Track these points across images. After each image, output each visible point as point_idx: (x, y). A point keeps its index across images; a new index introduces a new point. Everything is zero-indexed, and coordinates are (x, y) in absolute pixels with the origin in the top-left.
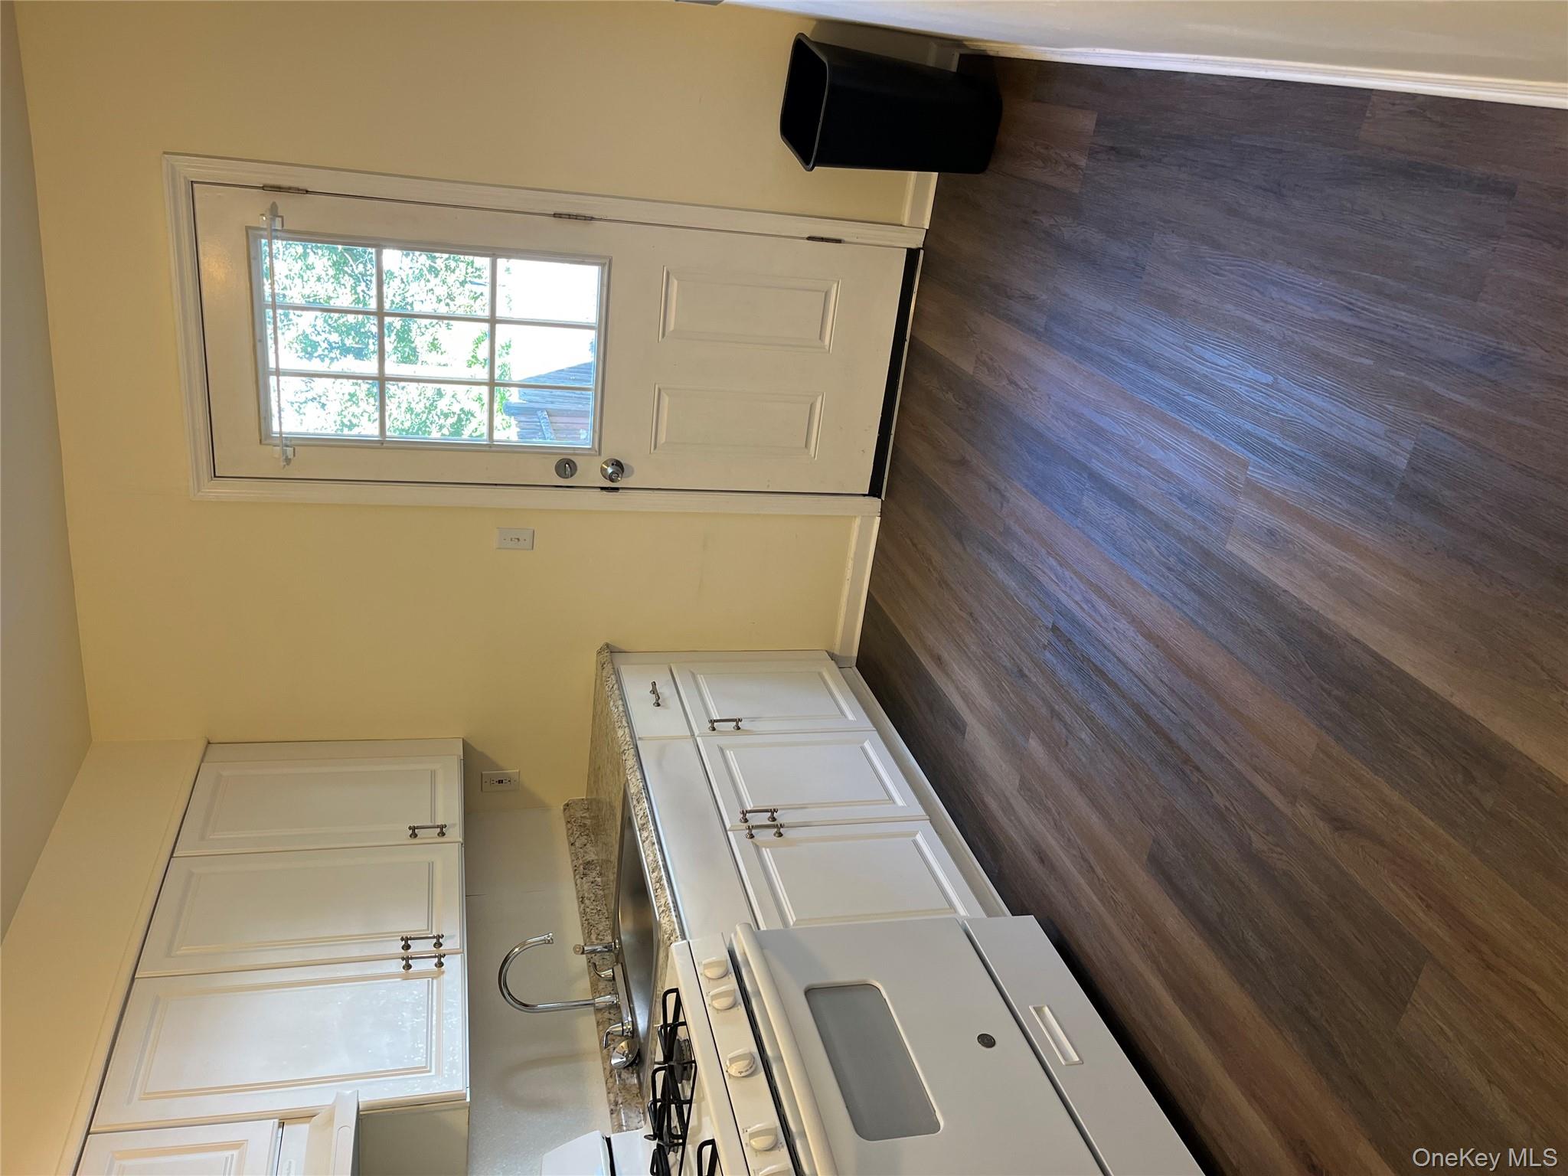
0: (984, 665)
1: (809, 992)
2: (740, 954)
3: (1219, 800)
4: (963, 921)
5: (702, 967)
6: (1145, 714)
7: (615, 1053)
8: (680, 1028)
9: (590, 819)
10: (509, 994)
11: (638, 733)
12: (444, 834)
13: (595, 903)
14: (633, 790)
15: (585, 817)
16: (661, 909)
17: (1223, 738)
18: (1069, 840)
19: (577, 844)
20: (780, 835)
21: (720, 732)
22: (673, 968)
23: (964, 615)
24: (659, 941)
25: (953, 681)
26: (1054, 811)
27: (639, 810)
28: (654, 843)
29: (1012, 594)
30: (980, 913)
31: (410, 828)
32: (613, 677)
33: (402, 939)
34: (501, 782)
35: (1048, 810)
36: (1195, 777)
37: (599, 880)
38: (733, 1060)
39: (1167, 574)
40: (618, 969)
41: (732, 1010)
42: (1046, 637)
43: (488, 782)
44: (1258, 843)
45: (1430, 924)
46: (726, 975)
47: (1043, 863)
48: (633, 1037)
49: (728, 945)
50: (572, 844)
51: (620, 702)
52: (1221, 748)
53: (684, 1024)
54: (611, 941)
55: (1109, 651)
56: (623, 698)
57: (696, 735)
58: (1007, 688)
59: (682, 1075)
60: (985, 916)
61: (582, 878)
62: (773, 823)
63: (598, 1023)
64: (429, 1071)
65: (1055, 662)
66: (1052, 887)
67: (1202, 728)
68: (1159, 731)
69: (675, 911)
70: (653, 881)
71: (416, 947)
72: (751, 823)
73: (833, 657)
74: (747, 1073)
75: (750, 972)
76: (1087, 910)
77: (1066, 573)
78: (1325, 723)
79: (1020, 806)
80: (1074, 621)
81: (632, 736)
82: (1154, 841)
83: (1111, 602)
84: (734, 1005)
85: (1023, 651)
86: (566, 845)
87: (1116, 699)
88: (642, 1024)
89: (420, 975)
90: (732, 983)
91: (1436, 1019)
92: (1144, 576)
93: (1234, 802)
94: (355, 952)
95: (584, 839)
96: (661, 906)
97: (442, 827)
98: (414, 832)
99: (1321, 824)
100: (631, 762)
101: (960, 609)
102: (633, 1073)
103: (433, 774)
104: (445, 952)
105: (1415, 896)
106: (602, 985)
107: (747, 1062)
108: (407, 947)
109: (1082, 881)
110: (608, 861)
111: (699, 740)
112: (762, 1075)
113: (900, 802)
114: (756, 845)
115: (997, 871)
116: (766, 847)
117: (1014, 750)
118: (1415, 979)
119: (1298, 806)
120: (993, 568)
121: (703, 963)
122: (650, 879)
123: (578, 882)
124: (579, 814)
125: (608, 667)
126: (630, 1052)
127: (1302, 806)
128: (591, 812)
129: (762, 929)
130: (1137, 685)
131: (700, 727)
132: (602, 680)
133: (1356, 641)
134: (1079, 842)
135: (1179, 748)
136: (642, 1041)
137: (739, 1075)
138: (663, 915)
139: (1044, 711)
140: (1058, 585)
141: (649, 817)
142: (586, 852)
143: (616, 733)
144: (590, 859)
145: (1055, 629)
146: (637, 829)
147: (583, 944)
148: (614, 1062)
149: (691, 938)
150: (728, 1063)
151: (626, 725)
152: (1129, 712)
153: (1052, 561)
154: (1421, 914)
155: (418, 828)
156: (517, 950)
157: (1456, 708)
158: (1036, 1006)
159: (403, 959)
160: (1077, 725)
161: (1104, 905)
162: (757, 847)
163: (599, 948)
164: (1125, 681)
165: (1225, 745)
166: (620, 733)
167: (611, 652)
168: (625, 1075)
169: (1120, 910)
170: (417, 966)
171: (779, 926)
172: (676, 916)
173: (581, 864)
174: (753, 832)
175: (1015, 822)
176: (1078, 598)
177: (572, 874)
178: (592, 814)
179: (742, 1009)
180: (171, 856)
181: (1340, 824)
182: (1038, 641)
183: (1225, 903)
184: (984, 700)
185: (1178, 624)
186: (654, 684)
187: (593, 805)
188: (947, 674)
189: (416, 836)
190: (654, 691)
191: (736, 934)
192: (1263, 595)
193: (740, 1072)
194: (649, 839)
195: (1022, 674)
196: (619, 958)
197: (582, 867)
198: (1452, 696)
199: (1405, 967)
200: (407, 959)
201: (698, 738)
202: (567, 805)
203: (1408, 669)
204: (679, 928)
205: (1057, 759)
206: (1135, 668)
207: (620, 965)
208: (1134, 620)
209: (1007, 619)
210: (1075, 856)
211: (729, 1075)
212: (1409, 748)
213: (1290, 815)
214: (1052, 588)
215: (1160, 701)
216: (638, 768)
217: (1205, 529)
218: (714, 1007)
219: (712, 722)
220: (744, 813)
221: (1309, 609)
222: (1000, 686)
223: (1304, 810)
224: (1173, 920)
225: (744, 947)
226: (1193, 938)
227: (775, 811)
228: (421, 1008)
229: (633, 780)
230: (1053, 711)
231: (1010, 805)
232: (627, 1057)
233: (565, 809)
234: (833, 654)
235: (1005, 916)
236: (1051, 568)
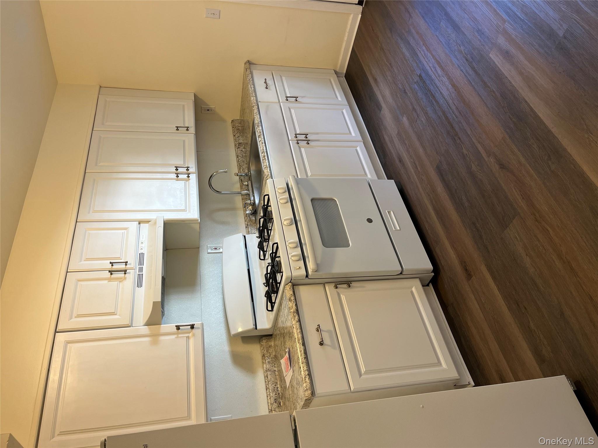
0: (392, 85)
1: (312, 200)
2: (290, 185)
3: (465, 151)
4: (368, 180)
5: (277, 189)
6: (446, 115)
7: (247, 210)
8: (269, 207)
9: (241, 127)
10: (213, 188)
11: (259, 100)
12: (188, 130)
13: (242, 158)
14: (256, 122)
15: (239, 126)
16: (265, 167)
17: (471, 129)
18: (411, 156)
19: (236, 136)
20: (308, 144)
21: (289, 101)
22: (268, 188)
23: (388, 64)
24: (263, 177)
25: (380, 90)
26: (407, 145)
27: (258, 130)
28: (263, 143)
29: (407, 59)
30: (376, 178)
31: (176, 127)
32: (250, 75)
33: (175, 167)
34: (208, 110)
35: (406, 144)
36: (458, 141)
37: (244, 150)
38: (285, 220)
39: (465, 61)
40: (250, 182)
41: (286, 204)
42: (416, 79)
43: (204, 110)
44: (474, 168)
45: (522, 204)
46: (285, 192)
47: (401, 162)
48: (254, 205)
49: (286, 182)
50: (234, 136)
51: (253, 86)
52: (469, 132)
53: (270, 206)
54: (247, 172)
55: (438, 88)
56: (254, 85)
57: (280, 102)
58: (399, 96)
59: (269, 221)
60: (377, 179)
61: (238, 149)
62: (306, 139)
63: (242, 199)
64: (186, 211)
65: (418, 89)
66: (402, 171)
67: (464, 124)
68: (449, 123)
69: (269, 168)
70: (262, 157)
71: (180, 170)
72: (298, 138)
73: (336, 73)
74: (289, 224)
75: (293, 192)
76: (413, 181)
77: (429, 54)
78: (507, 130)
79: (396, 141)
80: (427, 74)
81: (257, 100)
82: (439, 161)
83: (443, 69)
84: (287, 202)
85: (407, 83)
86: (232, 136)
87: (437, 108)
88: (257, 202)
89: (182, 180)
90: (287, 194)
91: (515, 234)
92: (456, 61)
93: (469, 152)
94: (159, 170)
95: (238, 134)
96: (264, 166)
97: (188, 127)
98: (177, 128)
99: (496, 165)
100: (256, 111)
101: (387, 61)
102: (253, 216)
103: (184, 106)
104: (190, 173)
105: (520, 194)
106: (244, 187)
107: (290, 221)
108: (177, 170)
109: (412, 171)
110: (247, 144)
111: (281, 104)
112: (294, 225)
113: (353, 134)
114: (299, 147)
115: (384, 162)
116: (303, 148)
117: (397, 120)
118: (512, 220)
119: (490, 158)
120: (401, 46)
121: (278, 187)
122: (261, 155)
123: (236, 150)
124: (237, 125)
125: (248, 71)
126: (252, 210)
127: (491, 158)
128: (241, 124)
129: (299, 177)
130: (445, 104)
131: (282, 99)
132: (246, 75)
133: (526, 102)
134: (414, 157)
135: (455, 130)
136: (257, 207)
137: (287, 225)
138: (265, 169)
139: (411, 107)
140: (424, 58)
141: (262, 133)
142: (239, 139)
143: (251, 98)
144: (241, 142)
145: (420, 76)
146: (257, 137)
147: (238, 173)
148: (247, 212)
149: (274, 178)
150: (284, 221)
151: (254, 96)
152: (440, 114)
153: (424, 48)
154: (520, 200)
155: (179, 127)
156: (215, 173)
157: (552, 133)
158: (388, 211)
159: (176, 174)
160: (421, 115)
161: (418, 180)
162: (300, 148)
163: (243, 174)
164: (441, 101)
165: (471, 132)
166: (252, 98)
167: (249, 63)
168: (251, 216)
169: (423, 182)
170: (181, 176)
171: (305, 177)
172: (270, 170)
173: (237, 144)
174: (299, 142)
175: (393, 146)
176: (431, 65)
177: (234, 147)
178: (242, 125)
179: (290, 204)
180: (93, 130)
181: (502, 166)
182: (413, 80)
183: (458, 186)
184: (390, 100)
185: (465, 83)
186: (266, 79)
187: (242, 122)
188: (378, 87)
189: (178, 130)
190: (265, 82)
191: (289, 179)
192: (498, 77)
193: (288, 224)
194: (261, 141)
195: (405, 92)
196: (250, 179)
197: (238, 145)
198: (552, 128)
199: (510, 216)
200: (177, 174)
201: (281, 103)
202: (233, 121)
203: (540, 115)
204: (270, 174)
205: (412, 126)
206: (446, 97)
207: (250, 181)
208: (449, 78)
209: (403, 69)
210: (412, 162)
211: (284, 224)
212: (533, 144)
213: (487, 160)
214: (422, 58)
215: (452, 111)
216: (258, 113)
217: (484, 46)
218: (280, 202)
219: (287, 97)
220: (296, 135)
221: (513, 86)
222: (396, 95)
223: (492, 160)
224: (440, 189)
225: (292, 184)
226: (445, 196)
227: (307, 134)
228: (183, 191)
229: (256, 118)
230: (414, 108)
231: (393, 140)
232: (252, 211)
233: (232, 122)
234: (336, 71)
235: (385, 179)
236: (423, 51)
